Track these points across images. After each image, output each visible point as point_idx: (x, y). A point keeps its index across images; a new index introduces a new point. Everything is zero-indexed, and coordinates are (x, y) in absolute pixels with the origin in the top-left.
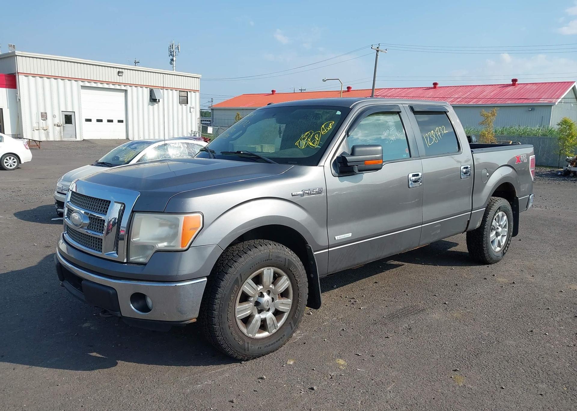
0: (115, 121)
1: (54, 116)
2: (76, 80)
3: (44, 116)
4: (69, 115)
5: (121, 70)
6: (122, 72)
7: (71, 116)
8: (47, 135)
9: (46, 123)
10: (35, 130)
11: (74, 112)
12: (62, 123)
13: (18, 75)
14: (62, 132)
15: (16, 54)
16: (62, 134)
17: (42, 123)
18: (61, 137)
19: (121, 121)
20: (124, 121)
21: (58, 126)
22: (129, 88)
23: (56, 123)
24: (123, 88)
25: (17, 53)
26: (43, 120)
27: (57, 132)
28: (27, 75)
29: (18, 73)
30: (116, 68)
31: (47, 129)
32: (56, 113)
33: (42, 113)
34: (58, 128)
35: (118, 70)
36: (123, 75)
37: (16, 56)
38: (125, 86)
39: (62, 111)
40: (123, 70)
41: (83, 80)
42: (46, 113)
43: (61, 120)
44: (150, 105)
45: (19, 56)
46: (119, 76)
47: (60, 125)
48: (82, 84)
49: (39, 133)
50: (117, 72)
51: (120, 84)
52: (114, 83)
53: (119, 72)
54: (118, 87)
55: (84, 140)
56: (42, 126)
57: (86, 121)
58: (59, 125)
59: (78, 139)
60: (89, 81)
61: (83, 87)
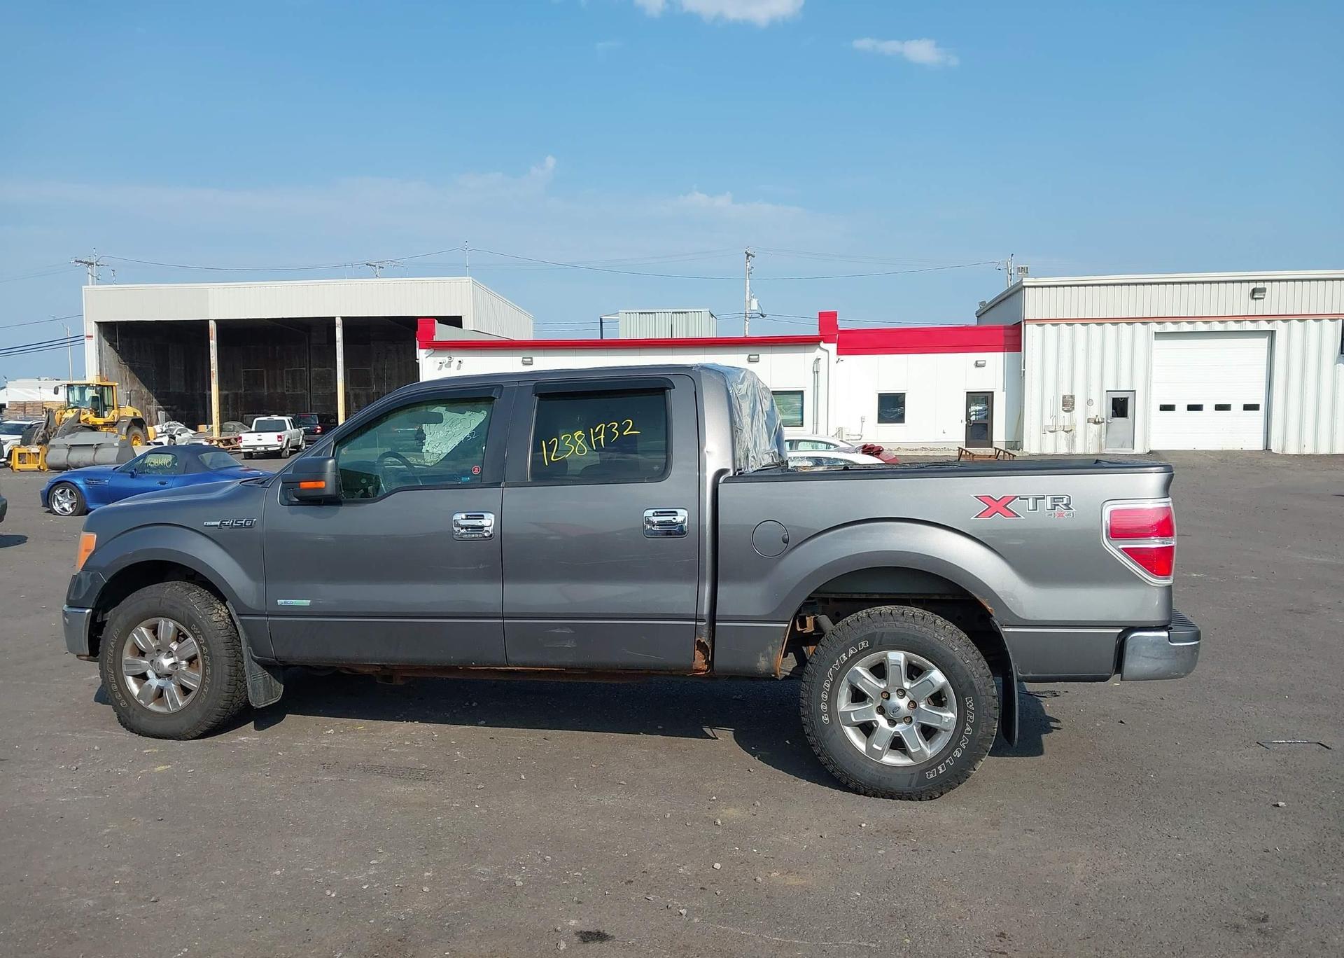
0: (1237, 407)
1: (1089, 402)
2: (1145, 321)
3: (1068, 403)
4: (1122, 399)
5: (1260, 285)
6: (1264, 290)
7: (1126, 400)
8: (1072, 442)
9: (1071, 417)
10: (1048, 432)
11: (1135, 391)
12: (1104, 417)
13: (1025, 325)
14: (1103, 436)
15: (1024, 284)
16: (1103, 440)
17: (1064, 419)
18: (1100, 445)
19: (1255, 407)
20: (1262, 408)
21: (1095, 423)
22: (1280, 327)
23: (1093, 416)
24: (1264, 326)
25: (1027, 281)
26: (1065, 411)
27: (1092, 435)
28: (1041, 322)
29: (1025, 320)
30: (1249, 281)
31: (1071, 430)
32: (1095, 395)
33: (1064, 397)
34: (1096, 427)
35: (1253, 285)
36: (1264, 295)
37: (1025, 287)
38: (1269, 322)
39: (1107, 391)
40: (1267, 285)
41: (1160, 320)
42: (1072, 397)
43: (1102, 408)
44: (1340, 363)
45: (1029, 287)
46: (1256, 299)
47: (1100, 420)
48: (1157, 328)
49: (1056, 437)
50: (1250, 291)
51: (1254, 319)
52: (1238, 319)
53: (1254, 291)
54: (1249, 326)
55: (1151, 452)
56: (1062, 424)
57: (1161, 410)
58: (1097, 420)
59: (1139, 449)
60: (1176, 320)
61: (1159, 335)
